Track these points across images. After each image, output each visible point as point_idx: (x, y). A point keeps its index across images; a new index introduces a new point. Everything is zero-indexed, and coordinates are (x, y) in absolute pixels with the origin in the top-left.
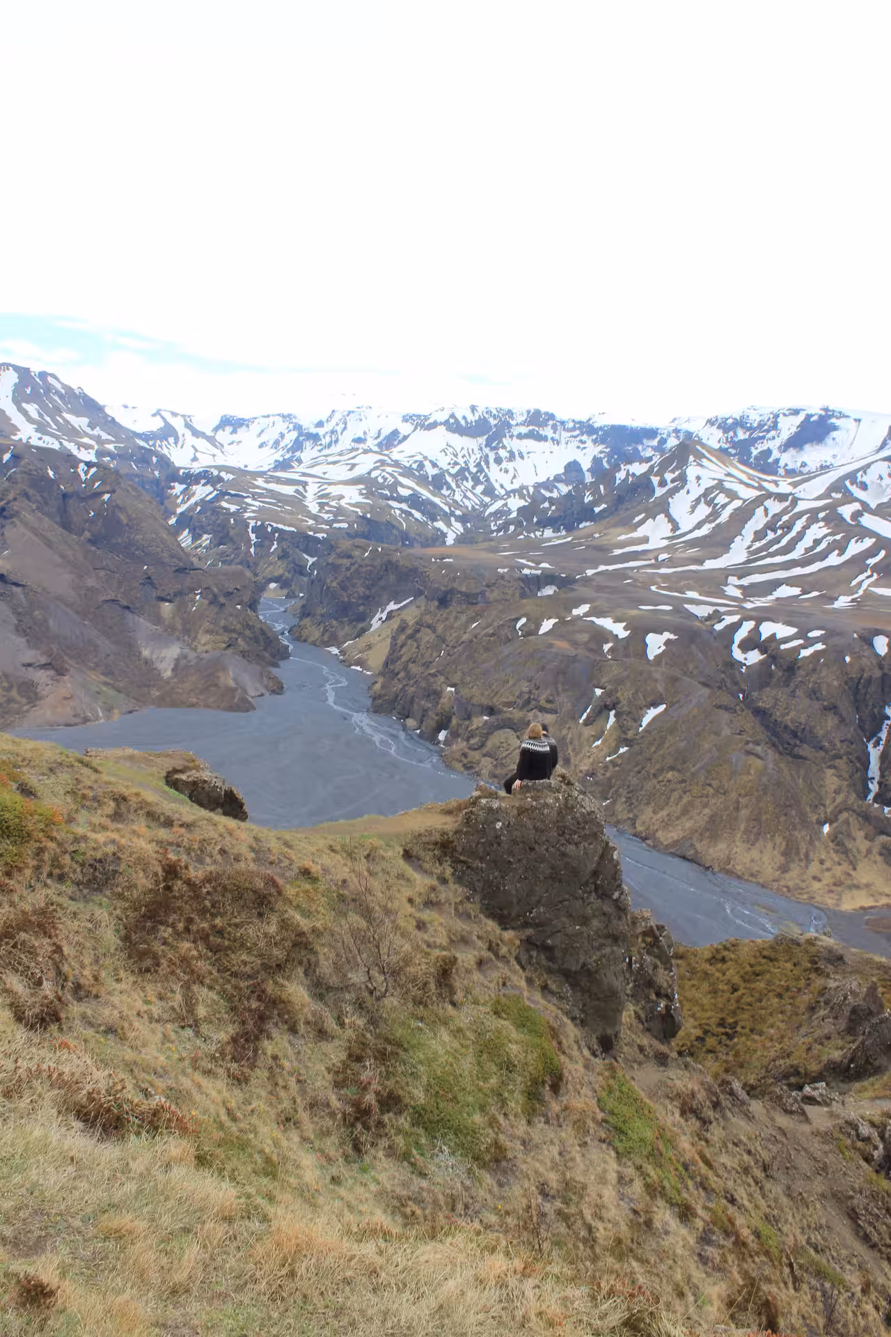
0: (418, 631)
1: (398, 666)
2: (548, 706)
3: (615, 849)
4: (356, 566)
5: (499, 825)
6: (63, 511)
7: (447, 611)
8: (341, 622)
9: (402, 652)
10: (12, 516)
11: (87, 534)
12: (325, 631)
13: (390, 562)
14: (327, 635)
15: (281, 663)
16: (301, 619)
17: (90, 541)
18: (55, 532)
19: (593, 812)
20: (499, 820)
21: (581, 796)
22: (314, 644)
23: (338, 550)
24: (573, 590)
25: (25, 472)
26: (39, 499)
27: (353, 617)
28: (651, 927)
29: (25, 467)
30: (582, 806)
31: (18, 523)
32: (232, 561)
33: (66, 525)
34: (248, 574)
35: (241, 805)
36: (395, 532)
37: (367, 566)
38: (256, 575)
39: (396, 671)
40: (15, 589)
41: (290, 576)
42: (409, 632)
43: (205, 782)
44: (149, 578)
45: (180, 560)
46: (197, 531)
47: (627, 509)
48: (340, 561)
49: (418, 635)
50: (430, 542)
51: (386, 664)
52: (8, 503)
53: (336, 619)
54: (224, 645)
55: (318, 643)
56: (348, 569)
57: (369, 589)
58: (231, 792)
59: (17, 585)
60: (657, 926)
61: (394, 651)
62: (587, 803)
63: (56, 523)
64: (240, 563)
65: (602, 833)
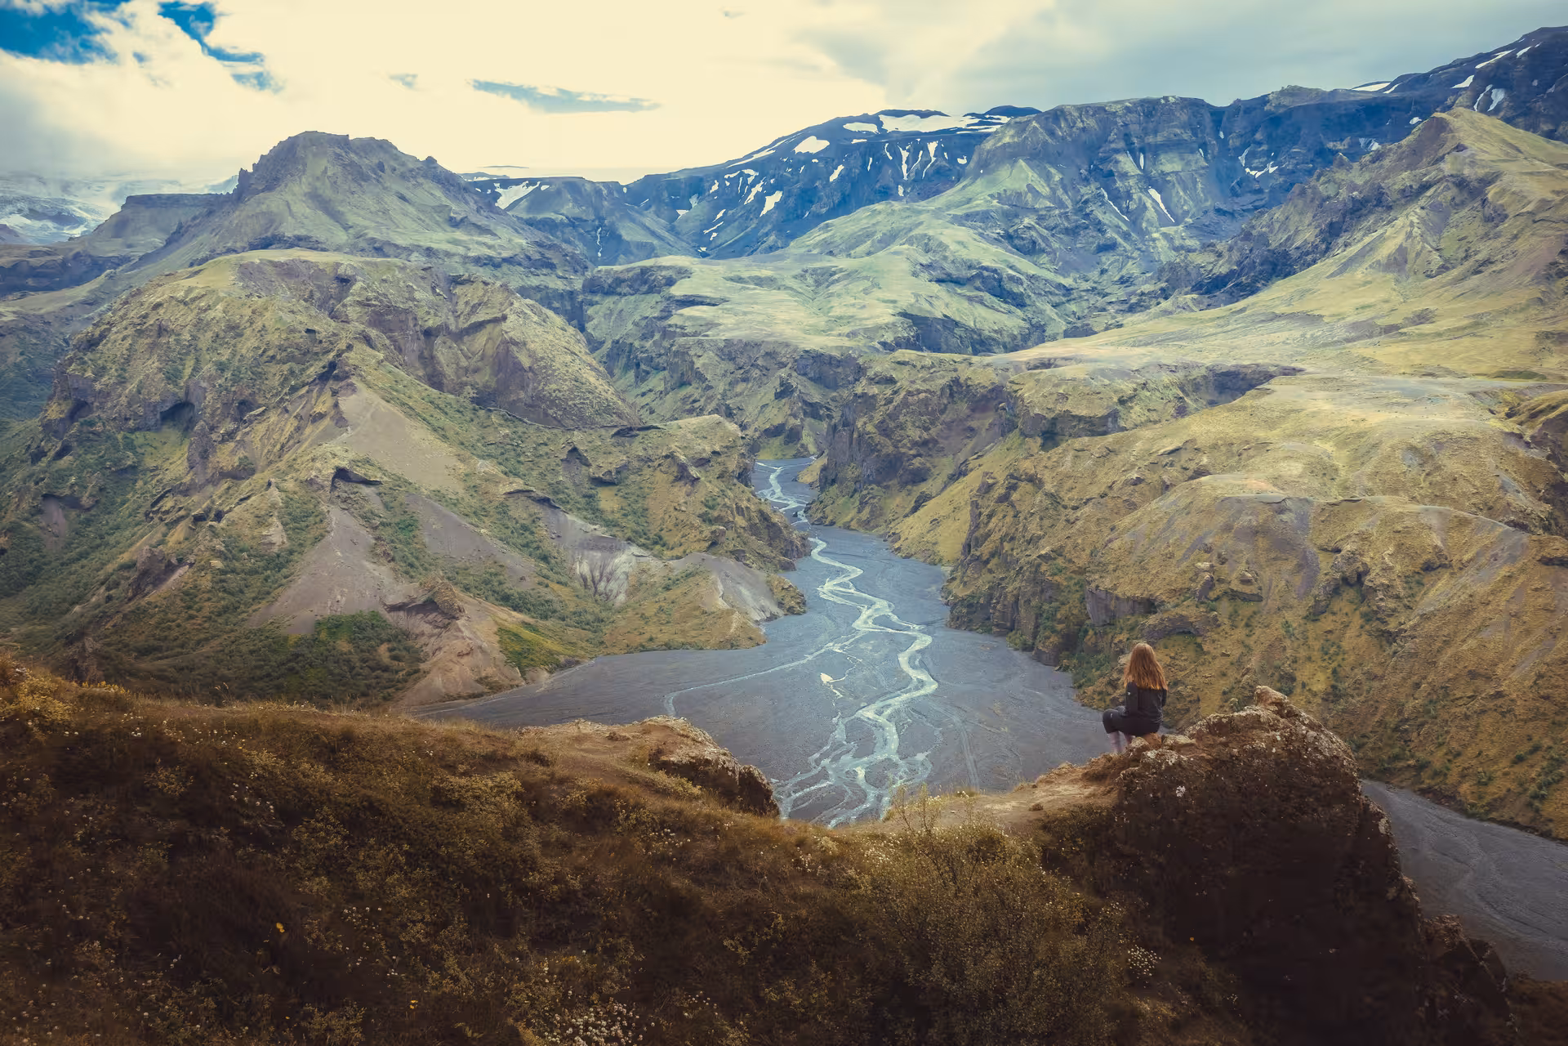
0: (1013, 488)
1: (985, 549)
2: (1247, 589)
3: (1379, 816)
4: (903, 394)
5: (1181, 790)
6: (428, 360)
7: (1059, 450)
8: (887, 487)
9: (991, 525)
10: (347, 376)
11: (469, 392)
12: (863, 504)
13: (956, 381)
14: (867, 510)
15: (798, 563)
16: (822, 490)
17: (473, 400)
18: (419, 392)
19: (1337, 757)
20: (1181, 784)
21: (1312, 733)
22: (847, 527)
23: (871, 373)
24: (1268, 392)
25: (359, 303)
26: (387, 342)
27: (904, 478)
28: (1461, 943)
29: (359, 295)
30: (1316, 749)
31: (359, 385)
32: (702, 410)
33: (435, 380)
34: (732, 427)
35: (768, 794)
36: (957, 331)
37: (919, 392)
38: (743, 427)
39: (985, 558)
40: (366, 490)
41: (798, 422)
42: (999, 491)
43: (708, 762)
44: (575, 450)
45: (620, 416)
46: (643, 367)
47: (1346, 245)
48: (874, 390)
49: (1015, 496)
50: (1019, 341)
51: (967, 547)
52: (339, 355)
53: (878, 484)
54: (707, 544)
55: (854, 524)
56: (889, 401)
57: (927, 429)
58: (750, 774)
59: (367, 483)
60: (1473, 943)
61: (977, 527)
62: (1324, 742)
63: (419, 378)
64: (716, 411)
65: (1356, 791)
